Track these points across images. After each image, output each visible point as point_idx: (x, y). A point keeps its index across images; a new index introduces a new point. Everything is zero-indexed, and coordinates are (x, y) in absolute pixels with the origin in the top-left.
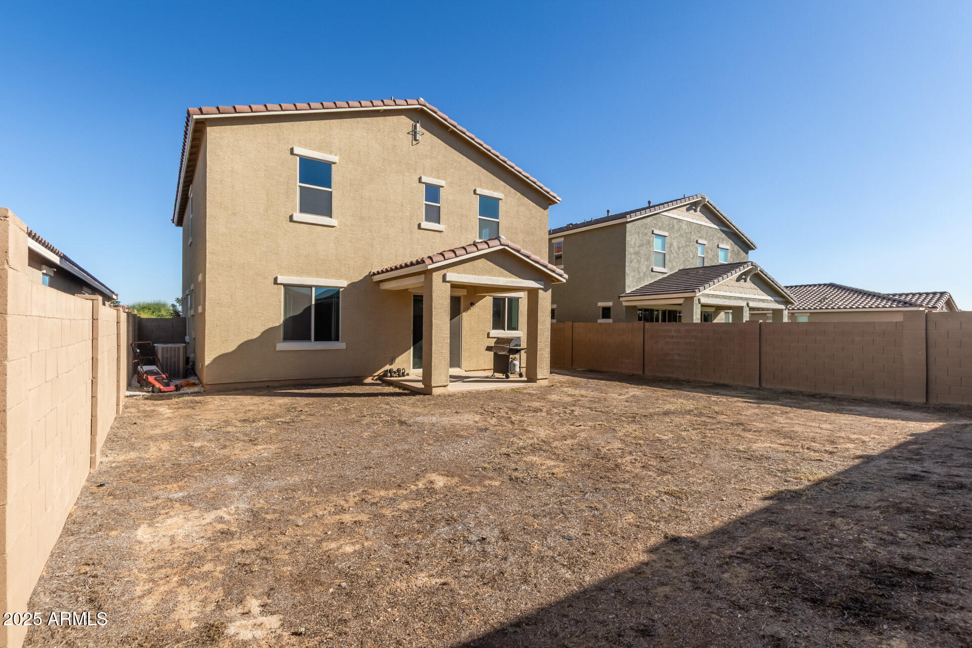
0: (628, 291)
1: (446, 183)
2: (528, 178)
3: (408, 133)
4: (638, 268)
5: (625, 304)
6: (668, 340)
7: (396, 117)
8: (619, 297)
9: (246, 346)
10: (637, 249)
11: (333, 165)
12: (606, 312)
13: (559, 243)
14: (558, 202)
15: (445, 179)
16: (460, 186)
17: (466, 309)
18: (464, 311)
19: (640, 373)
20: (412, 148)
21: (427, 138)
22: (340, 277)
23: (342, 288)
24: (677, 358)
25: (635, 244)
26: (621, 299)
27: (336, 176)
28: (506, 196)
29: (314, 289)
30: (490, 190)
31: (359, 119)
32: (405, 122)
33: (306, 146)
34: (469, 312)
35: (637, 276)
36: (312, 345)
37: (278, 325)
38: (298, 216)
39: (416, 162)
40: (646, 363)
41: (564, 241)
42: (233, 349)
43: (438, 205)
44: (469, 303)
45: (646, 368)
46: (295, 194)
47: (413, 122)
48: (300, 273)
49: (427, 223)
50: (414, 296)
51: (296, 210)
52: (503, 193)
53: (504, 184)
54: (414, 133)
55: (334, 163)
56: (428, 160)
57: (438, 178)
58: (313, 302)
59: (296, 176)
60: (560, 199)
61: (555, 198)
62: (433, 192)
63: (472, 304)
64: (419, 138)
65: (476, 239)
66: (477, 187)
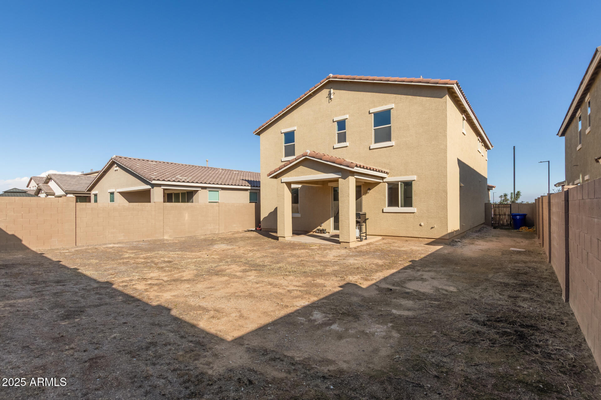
1: (349, 116)
3: (327, 98)
7: (320, 93)
9: (270, 214)
15: (348, 113)
16: (359, 113)
18: (364, 195)
20: (329, 104)
21: (337, 94)
28: (397, 104)
30: (382, 105)
34: (367, 195)
39: (331, 112)
43: (345, 131)
47: (329, 90)
49: (339, 144)
50: (334, 188)
52: (394, 103)
53: (395, 95)
54: (330, 94)
55: (295, 130)
56: (338, 107)
57: (344, 114)
63: (369, 189)
64: (332, 97)
65: (371, 144)
66: (371, 108)
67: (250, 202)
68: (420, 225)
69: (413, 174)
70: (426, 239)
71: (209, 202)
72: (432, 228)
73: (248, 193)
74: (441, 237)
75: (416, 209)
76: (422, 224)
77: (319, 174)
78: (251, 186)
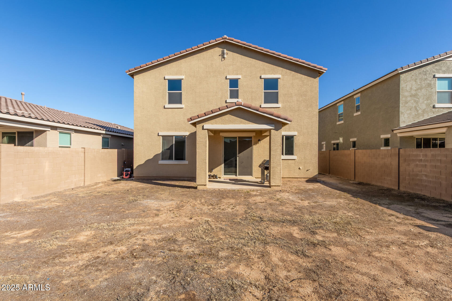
0: (402, 125)
1: (242, 77)
2: (298, 61)
3: (219, 56)
4: (415, 107)
5: (399, 135)
6: (417, 163)
7: (213, 49)
8: (393, 131)
9: (148, 161)
10: (413, 92)
11: (182, 80)
12: (387, 142)
13: (358, 98)
14: (325, 71)
15: (241, 74)
16: (251, 76)
17: (256, 143)
18: (254, 145)
19: (396, 188)
20: (222, 62)
21: (230, 55)
22: (186, 131)
23: (187, 136)
24: (424, 178)
25: (411, 89)
26: (395, 132)
27: (184, 85)
28: (283, 75)
29: (174, 137)
30: (271, 74)
31: (194, 56)
32: (218, 50)
33: (170, 74)
34: (257, 145)
35: (414, 114)
36: (173, 162)
37: (159, 153)
38: (167, 106)
39: (224, 69)
40: (401, 181)
41: (361, 96)
42: (143, 163)
43: (237, 89)
44: (257, 140)
45: (401, 185)
46: (166, 96)
47: (222, 49)
48: (169, 130)
49: (231, 99)
51: (167, 103)
52: (281, 74)
53: (282, 69)
54: (223, 53)
55: (183, 79)
56: (231, 66)
57: (237, 75)
58: (174, 143)
59: (166, 89)
60: (326, 69)
61: (322, 69)
62: (234, 83)
63: (259, 140)
64: (226, 56)
65: (262, 104)
66: (262, 74)
67: (102, 148)
68: (299, 169)
69: (294, 131)
70: (303, 179)
71: (60, 147)
72: (307, 170)
73: (100, 138)
74: (314, 177)
75: (296, 156)
76: (301, 168)
77: (249, 124)
78: (106, 131)
